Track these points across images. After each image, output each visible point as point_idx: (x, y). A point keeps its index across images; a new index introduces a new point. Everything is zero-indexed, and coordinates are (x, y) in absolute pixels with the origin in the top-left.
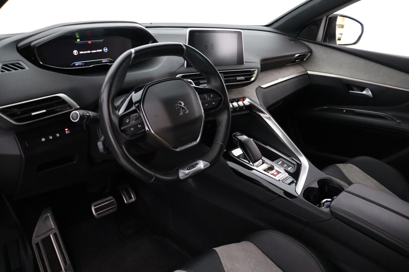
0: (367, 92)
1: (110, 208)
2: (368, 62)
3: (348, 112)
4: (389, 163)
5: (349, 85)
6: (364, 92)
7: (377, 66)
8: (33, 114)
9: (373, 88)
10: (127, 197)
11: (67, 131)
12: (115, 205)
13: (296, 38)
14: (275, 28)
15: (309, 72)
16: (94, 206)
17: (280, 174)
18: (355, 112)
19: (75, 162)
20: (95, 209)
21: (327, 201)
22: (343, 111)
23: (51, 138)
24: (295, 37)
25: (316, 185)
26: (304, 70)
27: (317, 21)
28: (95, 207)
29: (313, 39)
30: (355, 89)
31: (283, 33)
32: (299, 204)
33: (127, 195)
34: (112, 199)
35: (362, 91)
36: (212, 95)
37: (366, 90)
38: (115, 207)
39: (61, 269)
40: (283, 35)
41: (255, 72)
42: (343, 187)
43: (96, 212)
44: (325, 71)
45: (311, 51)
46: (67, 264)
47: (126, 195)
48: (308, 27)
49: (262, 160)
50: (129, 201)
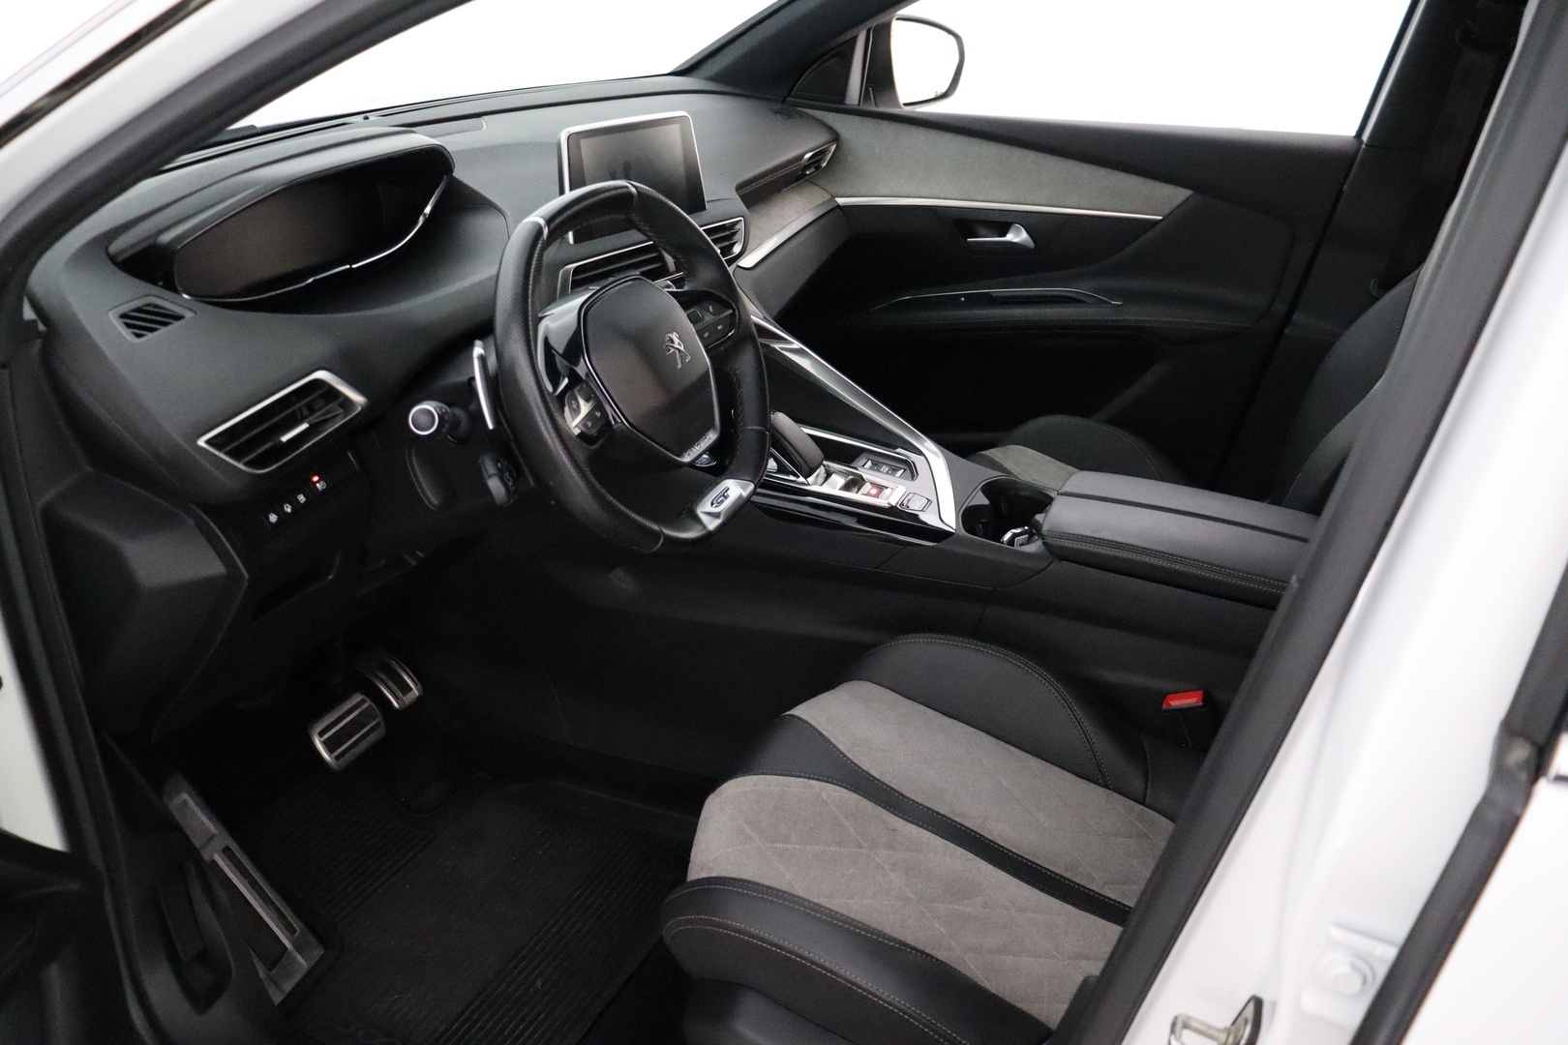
0: (1017, 236)
1: (367, 728)
2: (1005, 150)
3: (974, 301)
4: (1112, 421)
5: (965, 222)
6: (1010, 237)
7: (1030, 157)
8: (285, 438)
9: (1029, 221)
10: (394, 687)
11: (318, 482)
12: (376, 717)
13: (783, 102)
14: (714, 78)
15: (841, 201)
16: (321, 734)
17: (887, 492)
18: (992, 296)
19: (330, 577)
20: (325, 743)
21: (1015, 536)
22: (960, 299)
23: (289, 510)
24: (781, 99)
25: (981, 500)
26: (828, 197)
27: (841, 44)
28: (326, 736)
29: (833, 97)
30: (983, 231)
31: (737, 92)
32: (960, 550)
33: (394, 683)
34: (362, 702)
35: (1004, 235)
36: (711, 308)
37: (1013, 229)
38: (378, 724)
39: (285, 948)
40: (739, 95)
41: (737, 227)
42: (1048, 493)
43: (330, 749)
44: (888, 191)
45: (836, 138)
46: (295, 931)
47: (390, 684)
48: (818, 63)
49: (824, 466)
50: (404, 699)
